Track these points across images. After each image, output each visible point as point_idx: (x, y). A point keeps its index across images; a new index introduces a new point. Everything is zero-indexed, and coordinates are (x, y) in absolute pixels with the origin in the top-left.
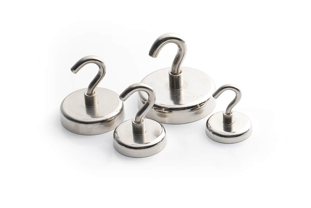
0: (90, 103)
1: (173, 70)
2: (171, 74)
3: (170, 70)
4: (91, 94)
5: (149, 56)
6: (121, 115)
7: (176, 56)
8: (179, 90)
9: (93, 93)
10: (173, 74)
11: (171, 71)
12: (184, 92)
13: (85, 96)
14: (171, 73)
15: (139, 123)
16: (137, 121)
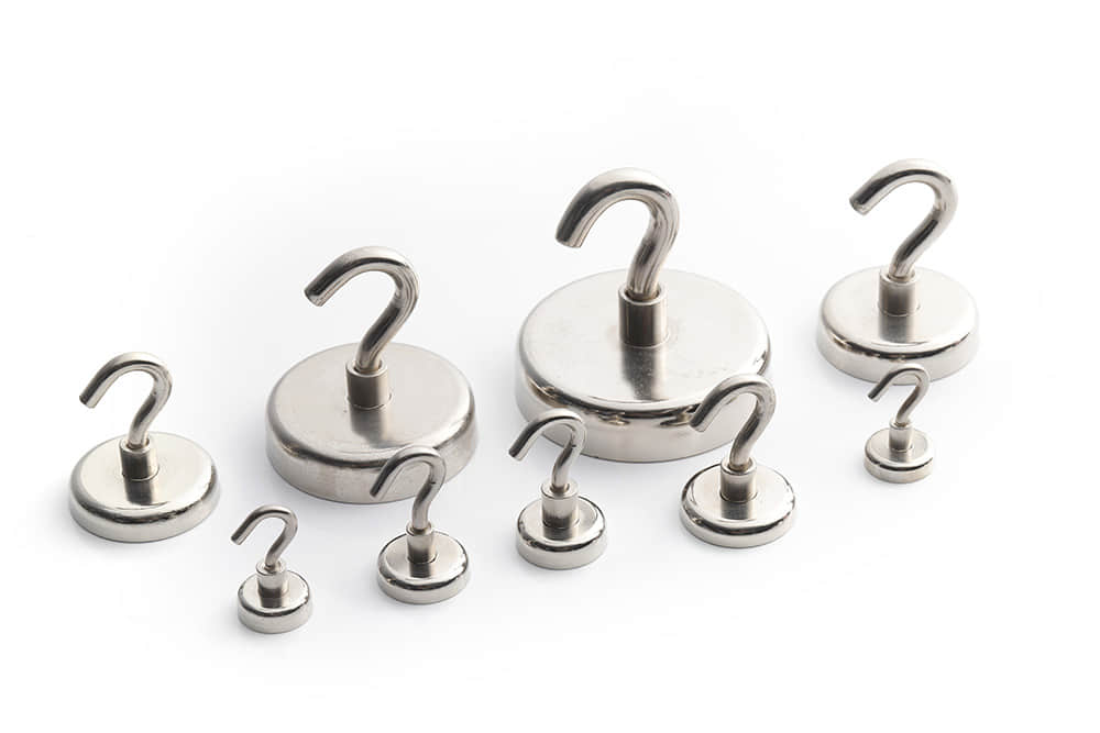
0: (363, 397)
1: (633, 284)
2: (625, 298)
3: (623, 282)
4: (369, 369)
5: (556, 241)
6: (468, 432)
7: (643, 240)
8: (653, 351)
9: (377, 364)
10: (633, 300)
11: (625, 287)
12: (666, 357)
13: (350, 376)
14: (627, 294)
15: (901, 279)
16: (898, 275)
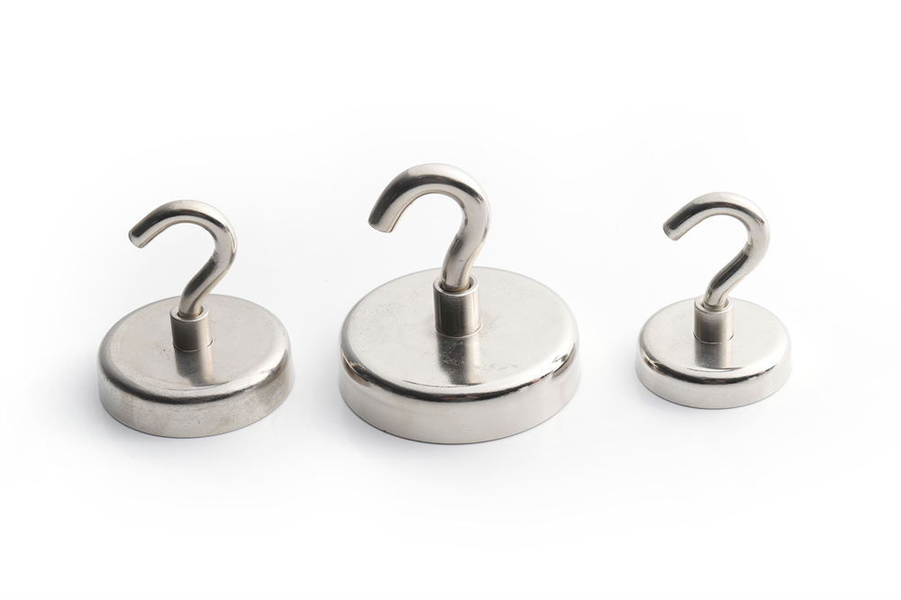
2: (440, 290)
3: (438, 277)
4: (190, 315)
8: (464, 341)
9: (197, 310)
11: (439, 280)
12: (477, 347)
13: (174, 320)
14: (441, 286)
15: (714, 308)
16: (711, 303)
